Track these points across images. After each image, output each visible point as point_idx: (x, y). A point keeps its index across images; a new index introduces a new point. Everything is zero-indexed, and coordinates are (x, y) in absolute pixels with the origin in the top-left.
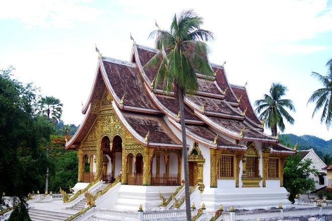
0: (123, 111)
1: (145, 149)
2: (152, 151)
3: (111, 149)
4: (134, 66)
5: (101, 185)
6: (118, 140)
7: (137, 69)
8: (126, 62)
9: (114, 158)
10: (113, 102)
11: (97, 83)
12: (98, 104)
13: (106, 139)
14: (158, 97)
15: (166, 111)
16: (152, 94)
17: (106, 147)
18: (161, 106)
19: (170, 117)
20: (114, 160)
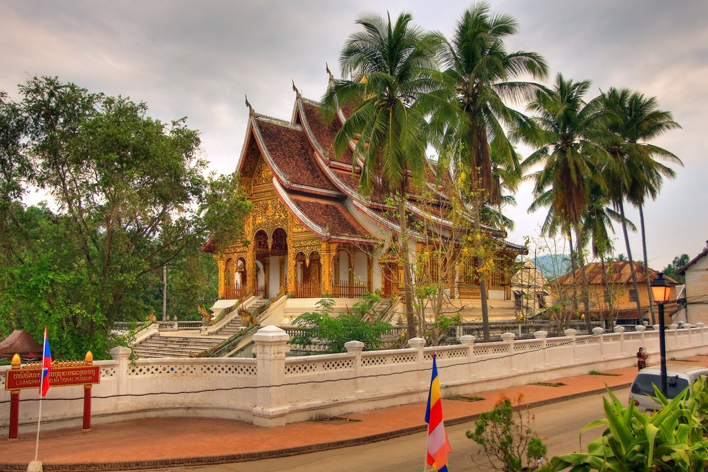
0: (290, 191)
1: (324, 246)
2: (334, 247)
3: (270, 247)
4: (298, 128)
5: (255, 301)
6: (280, 235)
7: (304, 133)
8: (287, 123)
9: (268, 264)
10: (275, 179)
11: (247, 153)
12: (248, 184)
13: (260, 235)
14: (335, 173)
15: (349, 191)
16: (327, 169)
17: (259, 247)
18: (342, 186)
19: (356, 200)
20: (269, 267)
